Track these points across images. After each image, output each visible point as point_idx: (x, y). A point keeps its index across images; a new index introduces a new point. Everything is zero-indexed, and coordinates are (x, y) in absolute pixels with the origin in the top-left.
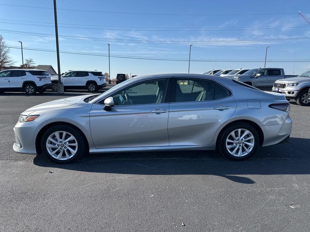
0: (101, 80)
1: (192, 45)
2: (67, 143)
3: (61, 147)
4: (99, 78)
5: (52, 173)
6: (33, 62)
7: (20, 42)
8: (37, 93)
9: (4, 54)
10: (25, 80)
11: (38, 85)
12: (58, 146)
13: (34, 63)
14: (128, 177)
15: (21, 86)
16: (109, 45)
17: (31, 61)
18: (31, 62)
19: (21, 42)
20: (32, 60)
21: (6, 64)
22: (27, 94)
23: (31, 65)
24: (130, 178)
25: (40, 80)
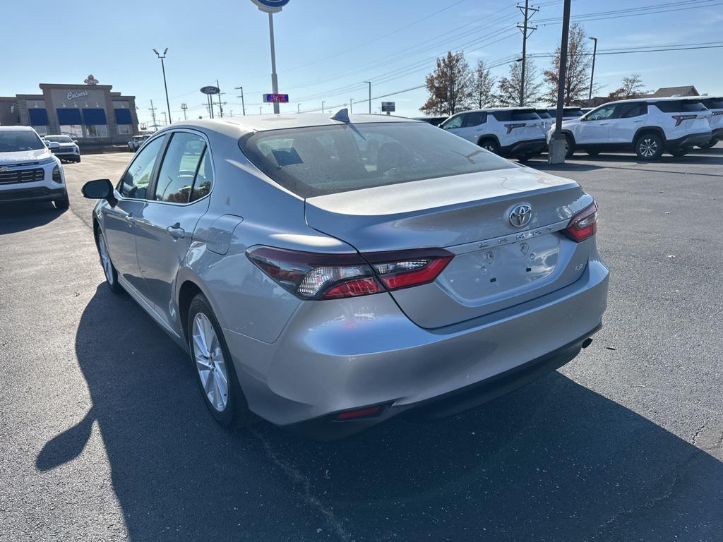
6: (640, 83)
7: (592, 38)
8: (663, 155)
9: (581, 72)
10: (642, 125)
11: (669, 137)
13: (641, 86)
15: (628, 139)
17: (633, 81)
18: (636, 84)
19: (596, 40)
20: (638, 79)
21: (582, 93)
22: (640, 159)
23: (637, 90)
25: (678, 124)
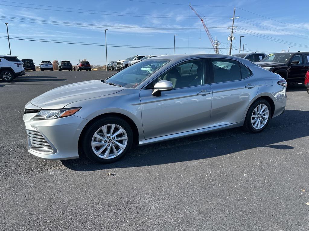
0: (18, 66)
1: (107, 30)
2: (116, 138)
3: (108, 143)
4: (15, 63)
5: (114, 175)
12: (105, 143)
14: (198, 163)
16: (7, 24)
24: (201, 163)
